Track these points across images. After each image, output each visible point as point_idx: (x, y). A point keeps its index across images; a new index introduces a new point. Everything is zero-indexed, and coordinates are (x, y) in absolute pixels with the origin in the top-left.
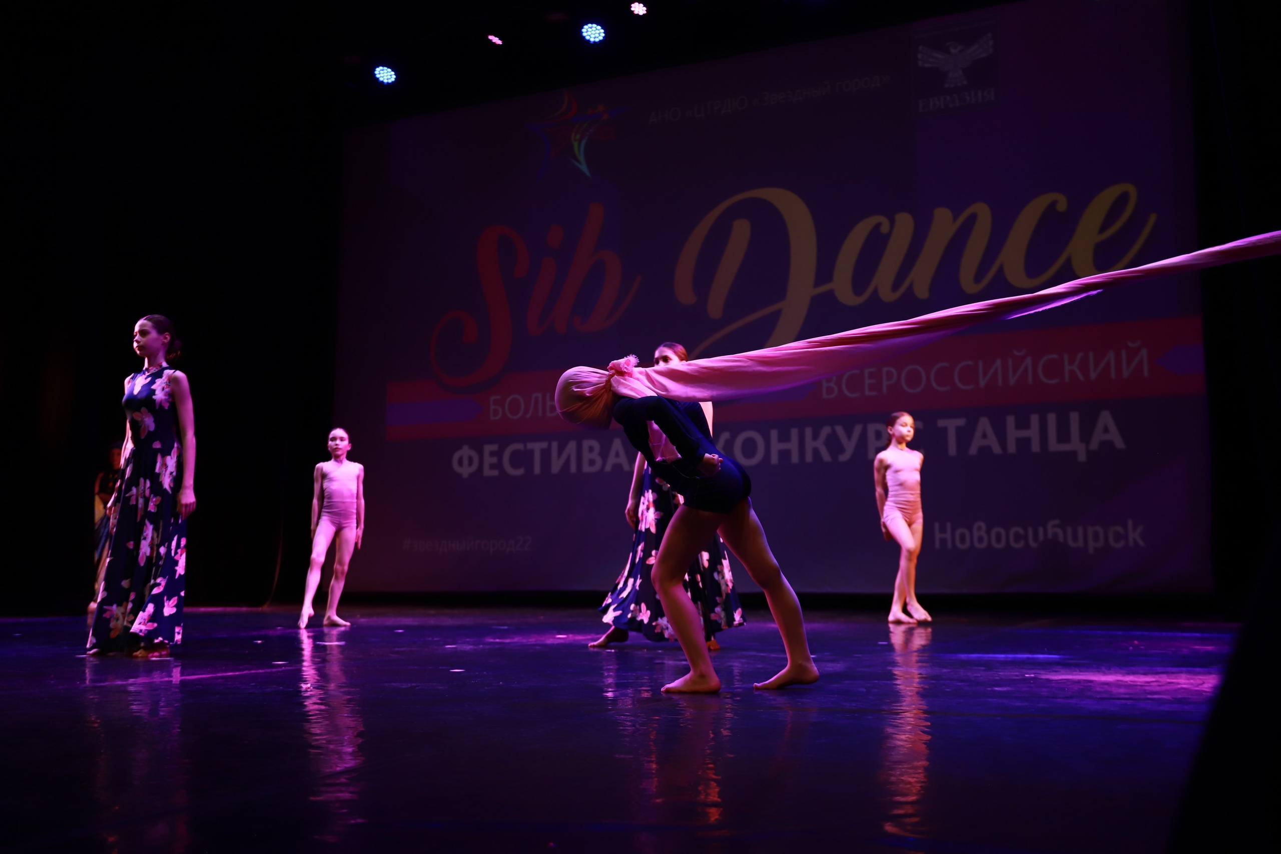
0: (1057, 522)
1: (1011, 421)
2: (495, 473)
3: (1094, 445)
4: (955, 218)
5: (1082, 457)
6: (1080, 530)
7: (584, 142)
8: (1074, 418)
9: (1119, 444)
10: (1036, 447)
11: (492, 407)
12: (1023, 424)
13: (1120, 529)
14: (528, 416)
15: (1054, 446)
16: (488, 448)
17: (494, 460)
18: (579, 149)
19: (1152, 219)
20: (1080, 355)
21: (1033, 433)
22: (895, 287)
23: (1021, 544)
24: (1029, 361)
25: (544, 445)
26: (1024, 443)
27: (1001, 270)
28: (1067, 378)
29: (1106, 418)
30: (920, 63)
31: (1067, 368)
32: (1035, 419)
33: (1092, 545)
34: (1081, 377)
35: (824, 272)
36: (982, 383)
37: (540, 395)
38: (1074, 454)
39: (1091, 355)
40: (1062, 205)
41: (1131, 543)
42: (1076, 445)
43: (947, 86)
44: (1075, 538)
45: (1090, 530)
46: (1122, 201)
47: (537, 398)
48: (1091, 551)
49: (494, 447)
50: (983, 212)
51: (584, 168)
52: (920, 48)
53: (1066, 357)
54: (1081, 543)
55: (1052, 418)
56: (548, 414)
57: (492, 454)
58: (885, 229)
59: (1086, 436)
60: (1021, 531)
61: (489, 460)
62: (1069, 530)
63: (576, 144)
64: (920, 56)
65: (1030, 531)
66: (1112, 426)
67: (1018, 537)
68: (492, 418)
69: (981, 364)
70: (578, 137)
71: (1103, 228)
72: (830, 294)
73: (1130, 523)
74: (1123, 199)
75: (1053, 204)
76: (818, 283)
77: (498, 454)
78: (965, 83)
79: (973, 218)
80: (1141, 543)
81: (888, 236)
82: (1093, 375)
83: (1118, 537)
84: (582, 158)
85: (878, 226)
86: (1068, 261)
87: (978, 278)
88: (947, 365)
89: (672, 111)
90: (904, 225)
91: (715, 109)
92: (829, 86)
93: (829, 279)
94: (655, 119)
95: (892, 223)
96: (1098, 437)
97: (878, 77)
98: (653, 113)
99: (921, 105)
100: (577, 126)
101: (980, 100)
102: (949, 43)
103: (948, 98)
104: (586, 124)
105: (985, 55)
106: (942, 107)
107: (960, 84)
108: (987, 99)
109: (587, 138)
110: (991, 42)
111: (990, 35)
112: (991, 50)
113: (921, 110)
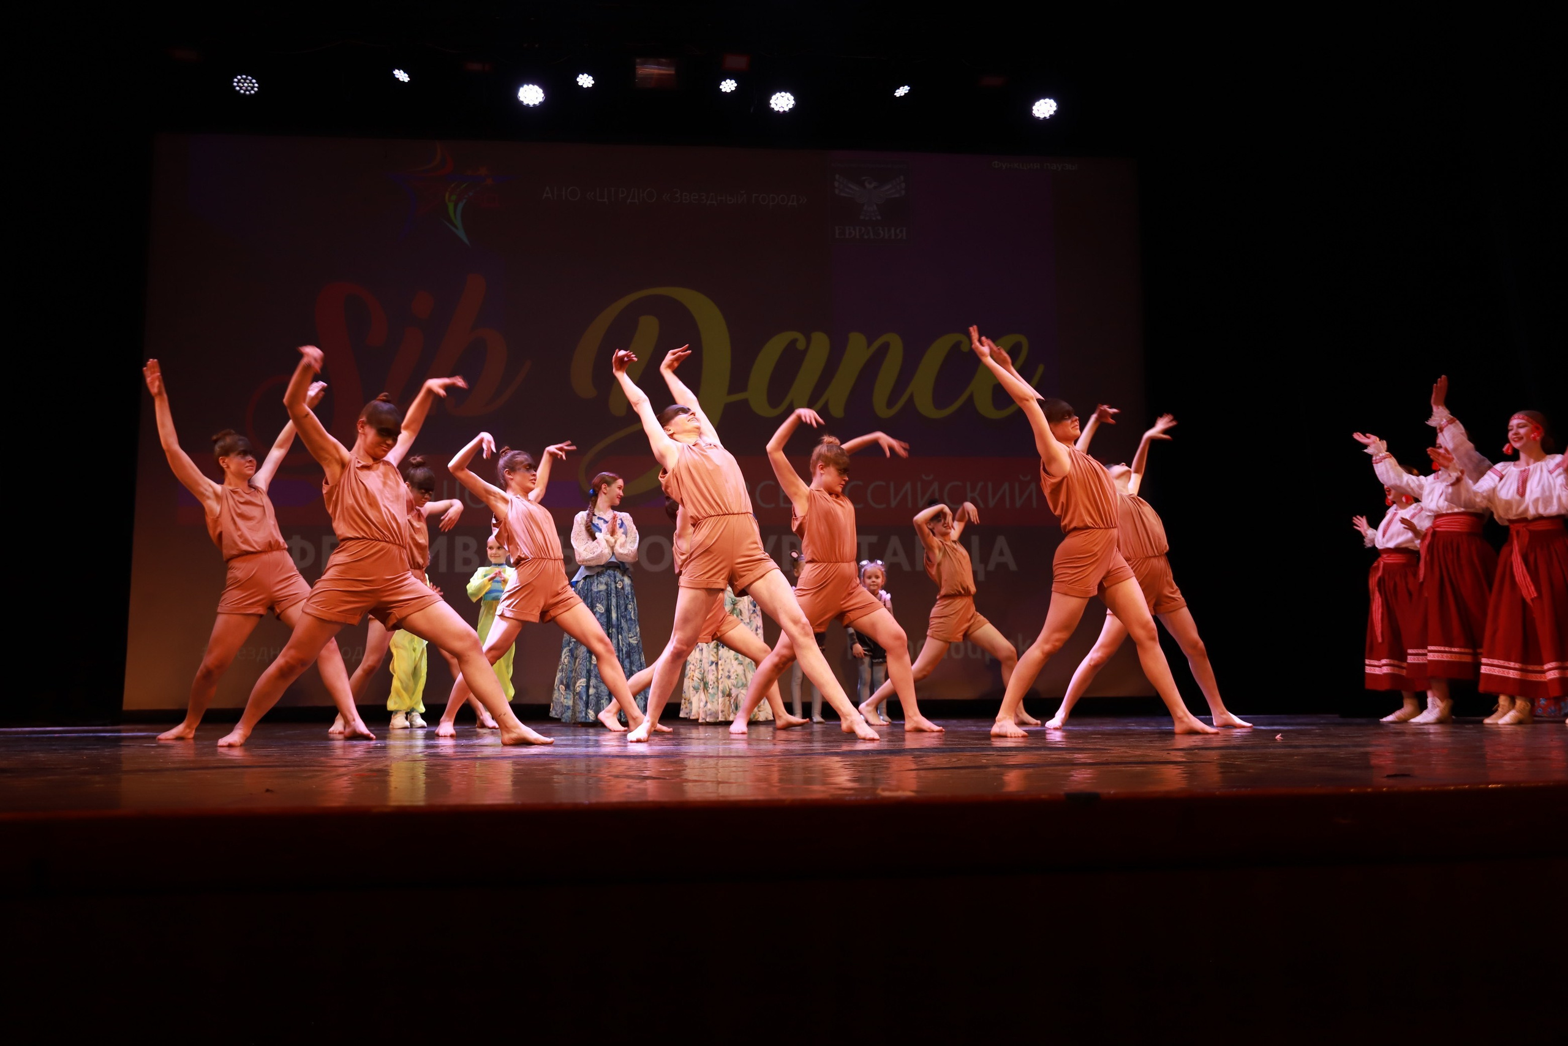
3: (991, 567)
4: (869, 344)
7: (461, 206)
18: (455, 211)
19: (1041, 369)
20: (980, 484)
24: (936, 485)
27: (911, 399)
29: (1001, 542)
30: (837, 191)
35: (739, 381)
36: (893, 504)
39: (990, 485)
43: (862, 217)
50: (895, 342)
51: (461, 233)
52: (837, 176)
53: (968, 485)
58: (801, 345)
59: (985, 559)
63: (451, 206)
64: (836, 184)
66: (1007, 551)
69: (892, 485)
70: (454, 197)
72: (745, 403)
74: (1017, 348)
75: (957, 345)
76: (732, 390)
78: (879, 218)
79: (885, 348)
81: (804, 353)
82: (991, 504)
84: (458, 222)
85: (794, 342)
86: (971, 398)
87: (890, 403)
88: (860, 483)
89: (569, 189)
90: (820, 346)
91: (621, 196)
92: (745, 196)
93: (743, 388)
94: (550, 195)
95: (809, 341)
96: (995, 559)
97: (795, 196)
98: (548, 188)
99: (837, 232)
100: (453, 185)
101: (893, 237)
102: (864, 178)
103: (863, 229)
104: (464, 185)
105: (897, 196)
106: (858, 237)
107: (874, 219)
108: (899, 237)
109: (464, 201)
110: (903, 185)
111: (902, 178)
112: (903, 192)
113: (837, 237)
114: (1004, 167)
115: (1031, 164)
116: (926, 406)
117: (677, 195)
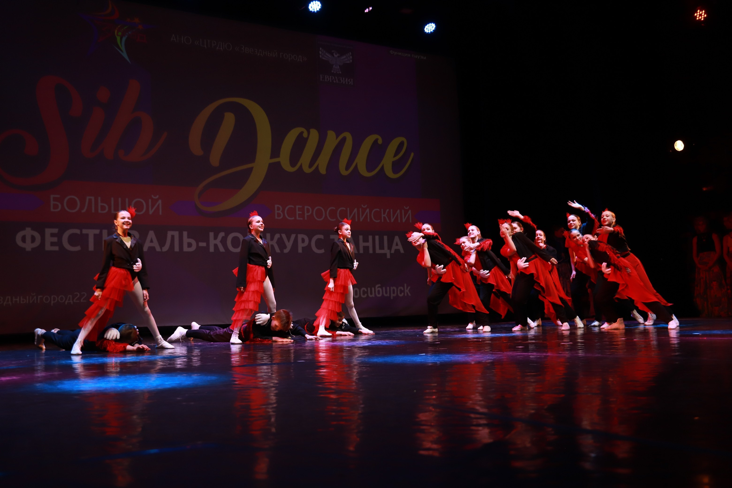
0: (379, 285)
1: (361, 237)
2: (56, 248)
3: (393, 251)
4: (337, 137)
5: (388, 256)
6: (388, 288)
7: (124, 39)
8: (385, 238)
9: (402, 251)
10: (371, 251)
11: (52, 203)
12: (366, 240)
13: (402, 288)
14: (84, 211)
15: (378, 251)
16: (48, 231)
17: (55, 239)
18: (121, 42)
19: (412, 154)
20: (388, 210)
21: (370, 244)
22: (311, 166)
23: (365, 296)
24: (368, 210)
25: (97, 232)
26: (366, 248)
27: (356, 167)
28: (383, 221)
30: (321, 56)
31: (383, 216)
32: (370, 238)
33: (392, 295)
34: (388, 221)
35: (275, 152)
38: (385, 255)
39: (391, 210)
40: (380, 142)
41: (406, 295)
42: (386, 251)
43: (332, 71)
44: (386, 293)
45: (392, 288)
46: (401, 144)
47: (90, 200)
48: (392, 298)
49: (55, 231)
50: (349, 137)
51: (125, 55)
52: (321, 49)
53: (382, 210)
54: (388, 295)
55: (377, 237)
56: (100, 211)
57: (52, 235)
58: (305, 135)
59: (390, 248)
60: (366, 290)
61: (49, 240)
62: (384, 288)
63: (118, 39)
64: (320, 52)
65: (369, 289)
66: (399, 243)
67: (364, 292)
68: (52, 210)
69: (348, 209)
70: (120, 34)
71: (395, 156)
72: (279, 163)
73: (405, 285)
74: (402, 144)
75: (376, 140)
76: (272, 157)
77: (59, 235)
78: (340, 73)
79: (344, 139)
80: (409, 294)
81: (307, 139)
82: (392, 220)
83: (401, 291)
84: (123, 48)
85: (302, 133)
86: (383, 167)
87: (347, 168)
88: (334, 208)
89: (185, 38)
90: (314, 135)
91: (213, 45)
92: (277, 53)
93: (278, 156)
94: (175, 40)
95: (309, 133)
96: (394, 247)
97: (301, 57)
98: (173, 35)
99: (321, 77)
100: (119, 26)
101: (347, 83)
102: (333, 51)
103: (333, 77)
104: (126, 28)
105: (348, 62)
106: (331, 81)
107: (338, 73)
108: (350, 83)
109: (126, 36)
110: (351, 57)
111: (350, 53)
112: (351, 61)
113: (321, 80)
114: (395, 54)
115: (407, 54)
116: (363, 171)
117: (242, 49)
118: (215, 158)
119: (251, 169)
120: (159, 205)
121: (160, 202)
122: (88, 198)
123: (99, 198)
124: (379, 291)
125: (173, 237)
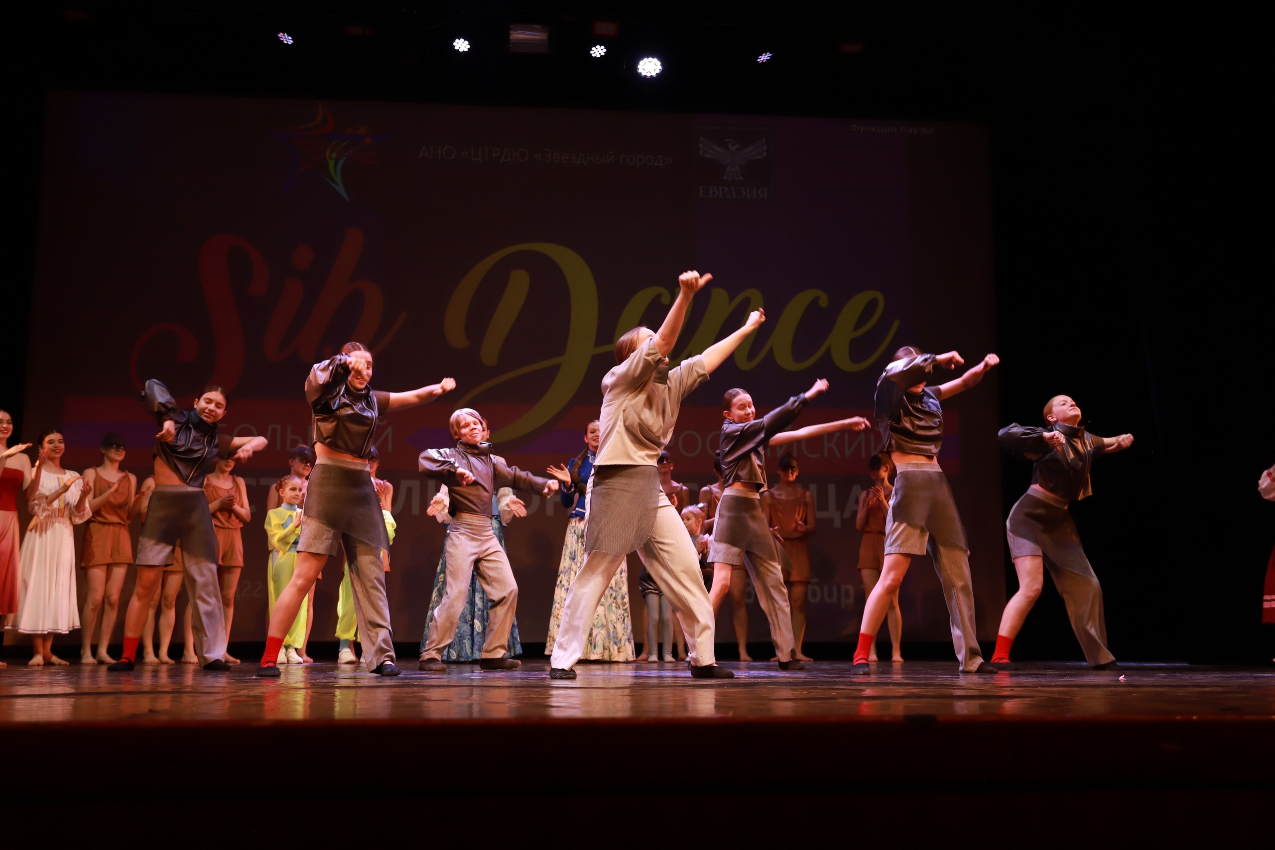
4: (731, 299)
5: (837, 524)
6: (834, 586)
7: (341, 163)
8: (832, 489)
18: (335, 169)
19: (896, 324)
27: (771, 351)
28: (826, 454)
30: (701, 152)
31: (826, 445)
34: (838, 455)
37: (279, 427)
38: (831, 520)
40: (824, 302)
42: (832, 513)
43: (725, 178)
44: (830, 595)
46: (871, 306)
51: (341, 189)
52: (702, 138)
54: (835, 599)
58: (665, 300)
59: (841, 507)
62: (826, 587)
63: (331, 164)
64: (701, 146)
70: (334, 155)
71: (857, 327)
74: (872, 304)
75: (815, 301)
76: (597, 344)
78: (741, 178)
79: (746, 303)
82: (848, 453)
84: (338, 178)
85: (659, 296)
86: (829, 351)
87: (751, 356)
89: (445, 149)
91: (494, 155)
92: (613, 156)
94: (427, 154)
96: (850, 507)
97: (661, 157)
98: (424, 147)
99: (701, 192)
100: (333, 144)
101: (755, 197)
102: (727, 140)
103: (726, 189)
104: (344, 144)
105: (759, 157)
106: (721, 196)
107: (737, 179)
108: (761, 197)
109: (344, 159)
110: (765, 147)
111: (764, 140)
112: (765, 154)
113: (701, 196)
114: (862, 130)
115: (889, 128)
116: (783, 359)
117: (548, 155)
118: (490, 352)
119: (557, 367)
120: (387, 435)
121: (389, 430)
122: (271, 427)
123: (289, 428)
124: (814, 594)
125: (409, 490)
